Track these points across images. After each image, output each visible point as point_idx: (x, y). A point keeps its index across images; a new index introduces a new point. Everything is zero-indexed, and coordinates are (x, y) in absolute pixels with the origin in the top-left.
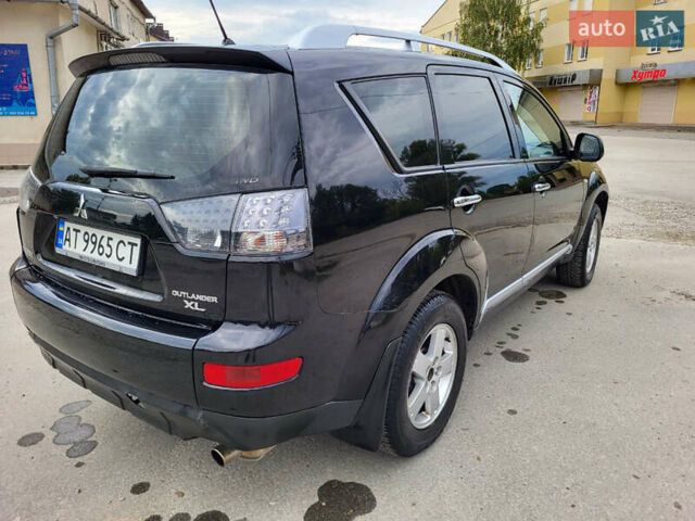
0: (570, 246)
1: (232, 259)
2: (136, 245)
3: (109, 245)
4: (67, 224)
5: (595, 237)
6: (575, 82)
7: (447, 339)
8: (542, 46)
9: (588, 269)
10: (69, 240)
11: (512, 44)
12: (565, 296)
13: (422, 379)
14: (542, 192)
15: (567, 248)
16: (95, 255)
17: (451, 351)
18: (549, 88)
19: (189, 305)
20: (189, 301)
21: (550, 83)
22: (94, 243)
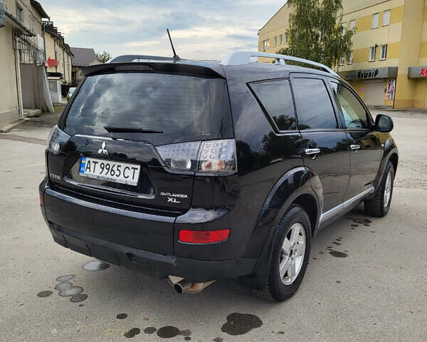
0: (374, 188)
1: (197, 174)
2: (137, 169)
3: (118, 170)
4: (88, 159)
5: (390, 183)
6: (377, 76)
7: (300, 234)
8: (352, 48)
9: (386, 205)
10: (89, 168)
11: (329, 46)
12: (370, 222)
13: (287, 254)
14: (355, 150)
15: (371, 189)
16: (109, 176)
17: (302, 242)
18: (357, 80)
19: (170, 200)
20: (171, 197)
21: (359, 76)
22: (108, 169)
